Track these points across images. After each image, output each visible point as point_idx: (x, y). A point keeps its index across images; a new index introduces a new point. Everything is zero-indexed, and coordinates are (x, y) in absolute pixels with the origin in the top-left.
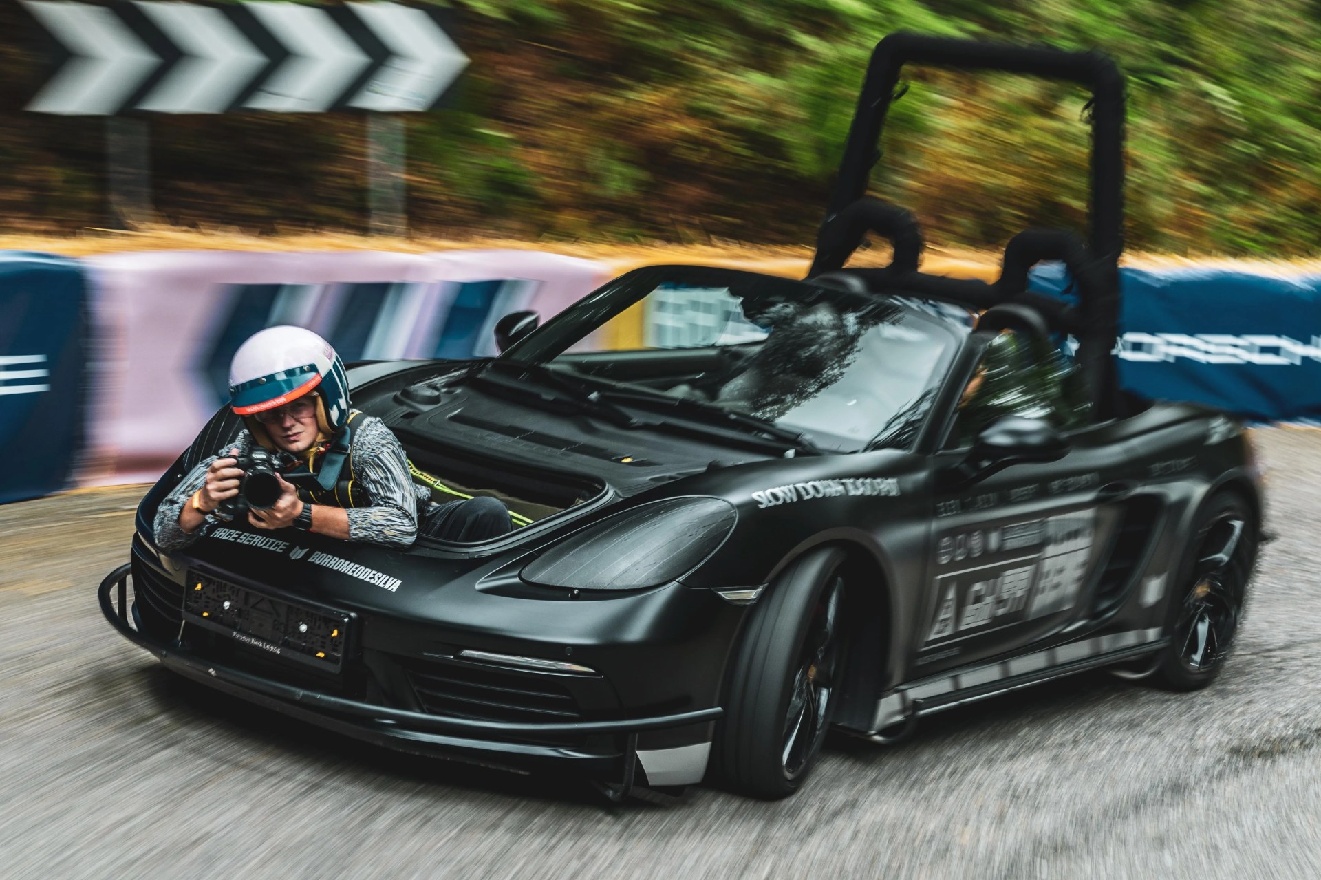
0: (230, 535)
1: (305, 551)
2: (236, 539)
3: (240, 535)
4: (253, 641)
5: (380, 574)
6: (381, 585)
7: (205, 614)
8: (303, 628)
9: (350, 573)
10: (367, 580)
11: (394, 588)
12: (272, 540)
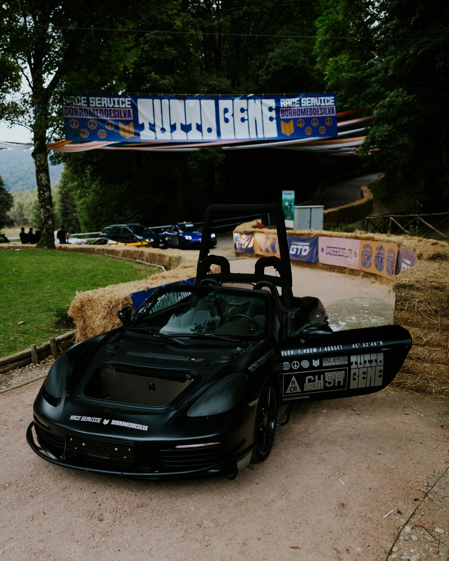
0: (77, 418)
1: (108, 420)
2: (80, 419)
3: (81, 418)
4: (98, 456)
5: (139, 425)
6: (141, 429)
7: (76, 448)
8: (116, 449)
9: (128, 426)
10: (135, 428)
11: (146, 429)
12: (94, 418)
